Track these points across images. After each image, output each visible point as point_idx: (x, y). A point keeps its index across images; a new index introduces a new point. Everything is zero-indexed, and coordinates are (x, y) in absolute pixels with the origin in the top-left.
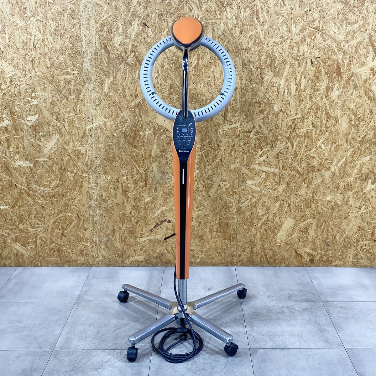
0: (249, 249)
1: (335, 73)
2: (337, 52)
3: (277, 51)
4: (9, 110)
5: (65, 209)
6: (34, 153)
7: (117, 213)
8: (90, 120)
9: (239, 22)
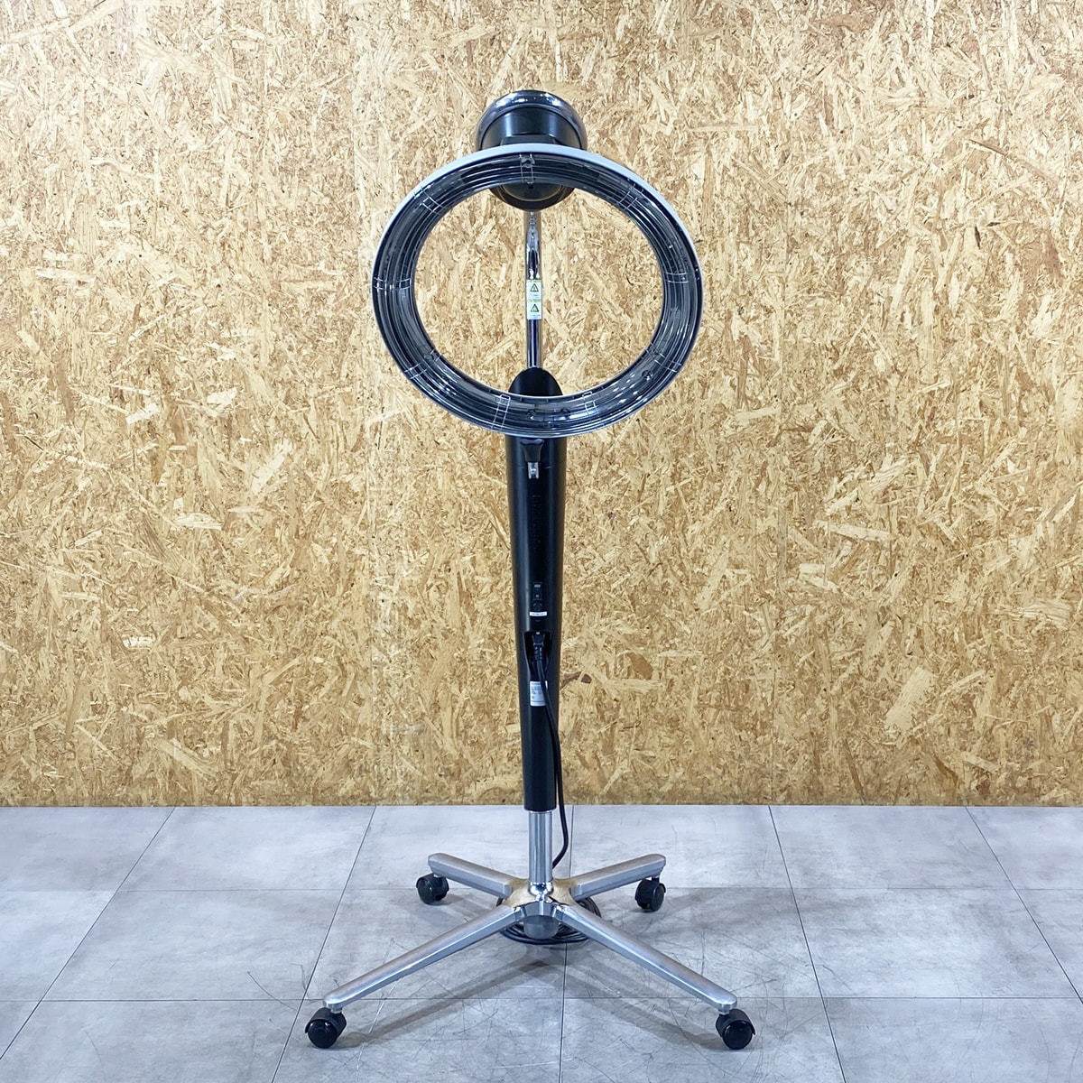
0: (807, 756)
1: (1043, 266)
2: (1046, 207)
3: (884, 209)
4: (157, 375)
5: (307, 645)
6: (225, 494)
7: (445, 655)
8: (377, 402)
9: (778, 130)
